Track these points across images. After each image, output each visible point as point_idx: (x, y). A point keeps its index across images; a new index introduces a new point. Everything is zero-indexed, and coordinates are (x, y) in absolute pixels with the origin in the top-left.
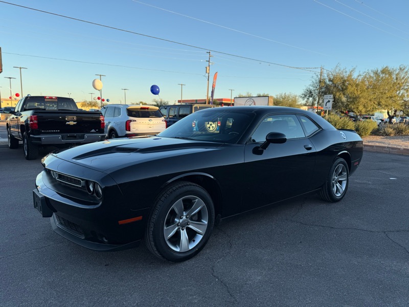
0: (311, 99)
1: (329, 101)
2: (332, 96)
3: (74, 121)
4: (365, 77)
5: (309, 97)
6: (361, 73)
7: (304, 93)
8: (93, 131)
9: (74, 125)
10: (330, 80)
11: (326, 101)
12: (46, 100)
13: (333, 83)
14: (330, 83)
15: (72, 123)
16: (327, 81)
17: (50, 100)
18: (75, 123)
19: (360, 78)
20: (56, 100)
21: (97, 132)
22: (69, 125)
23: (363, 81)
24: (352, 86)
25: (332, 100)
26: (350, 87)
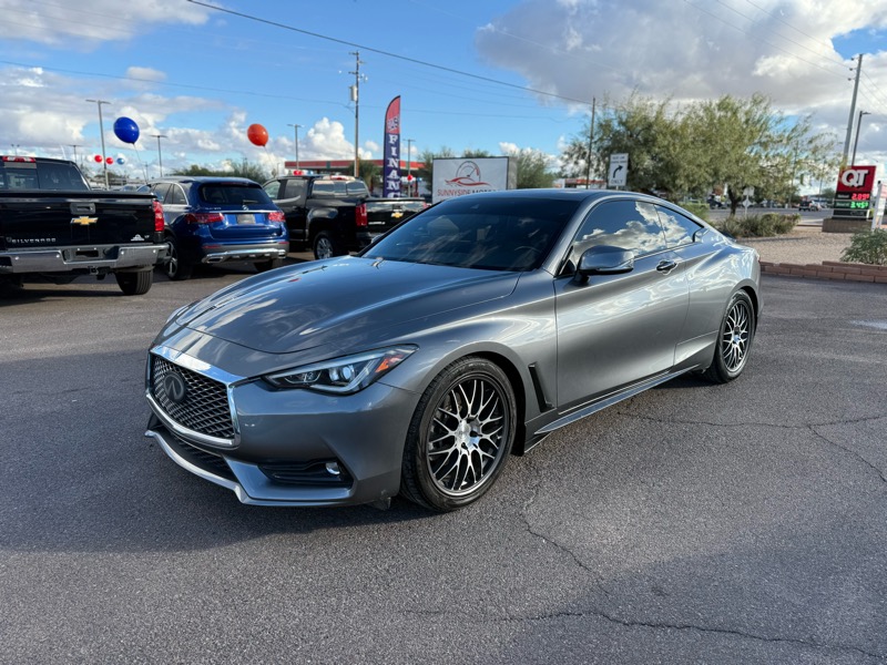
0: (582, 163)
1: (620, 168)
2: (626, 156)
3: (91, 216)
4: (689, 117)
5: (578, 158)
6: (681, 108)
7: (567, 150)
8: (138, 238)
9: (91, 224)
10: (621, 123)
11: (613, 167)
12: (7, 165)
13: (628, 129)
14: (622, 129)
15: (85, 221)
16: (615, 124)
17: (19, 165)
18: (94, 220)
19: (680, 119)
20: (34, 166)
21: (146, 241)
22: (78, 225)
23: (685, 125)
24: (665, 135)
25: (625, 165)
26: (660, 138)
